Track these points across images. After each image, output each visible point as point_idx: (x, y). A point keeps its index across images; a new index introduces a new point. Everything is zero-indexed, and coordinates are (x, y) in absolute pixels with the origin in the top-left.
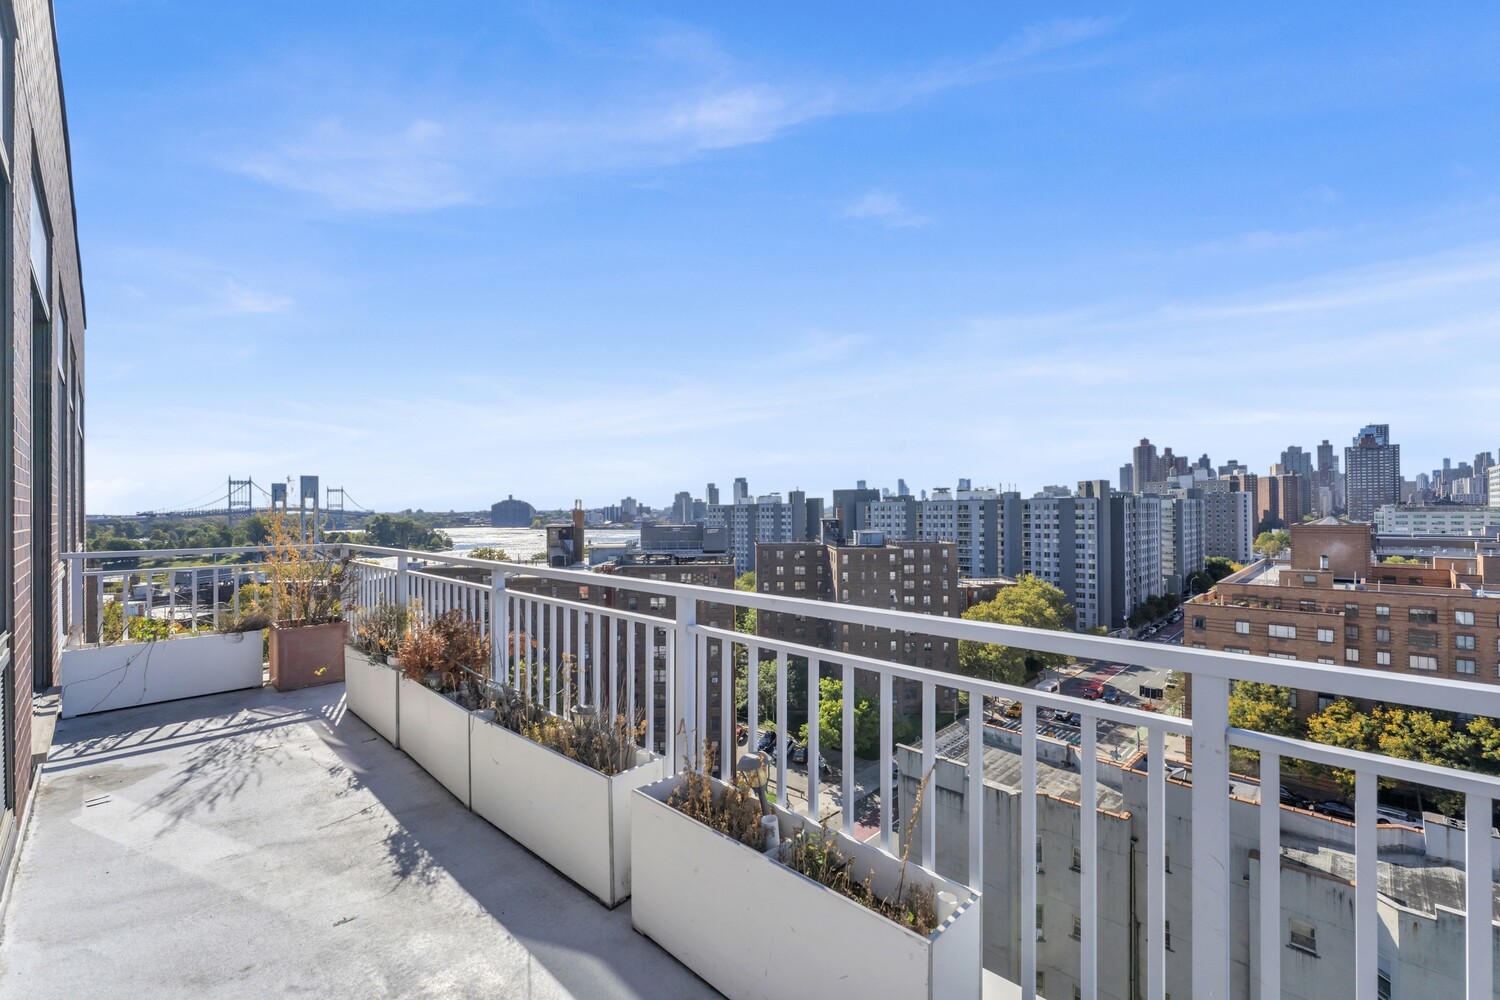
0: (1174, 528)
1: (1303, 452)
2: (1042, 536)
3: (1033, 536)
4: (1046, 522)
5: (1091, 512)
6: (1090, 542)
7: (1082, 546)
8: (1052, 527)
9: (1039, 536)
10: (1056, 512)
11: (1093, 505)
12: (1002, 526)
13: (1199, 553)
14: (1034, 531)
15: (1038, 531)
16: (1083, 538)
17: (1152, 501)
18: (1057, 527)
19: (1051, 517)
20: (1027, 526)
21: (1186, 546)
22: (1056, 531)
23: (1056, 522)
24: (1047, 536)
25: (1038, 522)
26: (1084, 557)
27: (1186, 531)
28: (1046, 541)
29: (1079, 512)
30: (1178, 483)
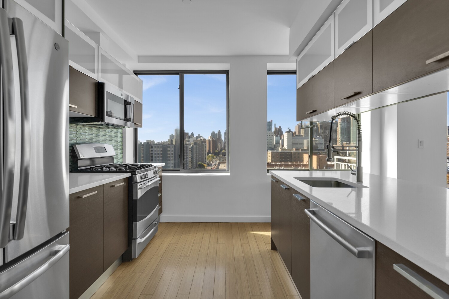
0: (191, 154)
1: (216, 133)
2: (157, 157)
3: (154, 157)
4: (158, 152)
5: (172, 149)
6: (172, 159)
7: (170, 160)
8: (160, 154)
9: (156, 157)
10: (161, 149)
11: (173, 147)
12: (143, 154)
13: (197, 162)
14: (154, 156)
15: (155, 156)
16: (170, 157)
17: (187, 146)
18: (162, 154)
19: (160, 151)
20: (152, 154)
21: (194, 159)
22: (161, 156)
23: (161, 152)
24: (159, 157)
25: (155, 152)
26: (170, 164)
27: (194, 155)
28: (158, 159)
29: (169, 149)
30: (189, 141)
